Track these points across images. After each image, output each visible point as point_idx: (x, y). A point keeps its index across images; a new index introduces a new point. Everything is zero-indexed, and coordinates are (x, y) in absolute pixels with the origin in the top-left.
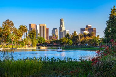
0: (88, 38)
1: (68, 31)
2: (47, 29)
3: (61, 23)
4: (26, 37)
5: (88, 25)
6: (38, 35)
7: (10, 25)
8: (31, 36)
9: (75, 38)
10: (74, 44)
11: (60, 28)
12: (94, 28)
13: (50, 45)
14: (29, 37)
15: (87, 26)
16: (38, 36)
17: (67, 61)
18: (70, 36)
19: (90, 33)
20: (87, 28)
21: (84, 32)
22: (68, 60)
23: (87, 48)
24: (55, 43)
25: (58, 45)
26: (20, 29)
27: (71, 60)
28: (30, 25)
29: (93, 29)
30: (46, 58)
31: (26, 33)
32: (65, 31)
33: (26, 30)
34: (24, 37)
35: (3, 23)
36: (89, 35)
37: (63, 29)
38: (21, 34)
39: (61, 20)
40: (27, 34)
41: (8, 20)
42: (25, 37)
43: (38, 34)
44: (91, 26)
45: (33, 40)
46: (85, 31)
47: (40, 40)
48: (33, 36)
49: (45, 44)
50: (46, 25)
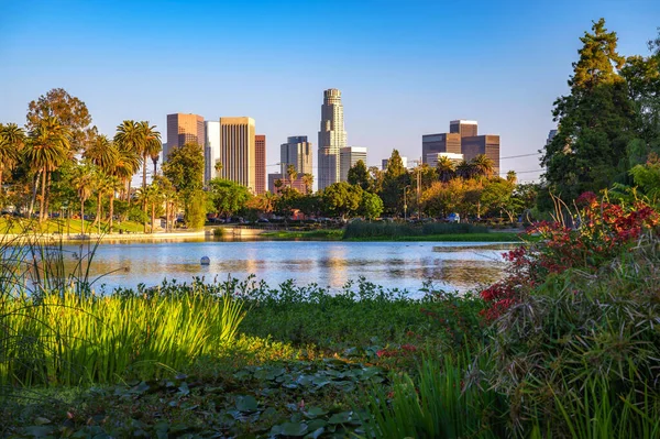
0: (458, 185)
1: (364, 150)
2: (260, 142)
3: (328, 112)
4: (155, 178)
5: (462, 122)
6: (213, 170)
7: (67, 118)
8: (181, 176)
9: (395, 184)
10: (391, 214)
11: (324, 138)
12: (491, 138)
13: (272, 221)
14: (167, 180)
15: (455, 127)
16: (214, 174)
17: (357, 299)
18: (371, 174)
19: (469, 163)
20: (458, 136)
21: (442, 155)
22: (362, 293)
23: (453, 236)
24: (297, 211)
25: (312, 218)
26: (119, 138)
27: (377, 291)
28: (173, 120)
29: (487, 142)
30: (257, 286)
31: (155, 161)
32: (346, 153)
33: (152, 146)
34: (144, 177)
35: (32, 105)
36: (466, 171)
37: (338, 140)
38: (129, 167)
39: (327, 94)
40: (159, 166)
41: (56, 94)
42: (149, 181)
43: (213, 164)
44: (475, 127)
45: (187, 196)
46: (444, 151)
47: (224, 194)
48: (187, 177)
49: (247, 216)
50: (251, 122)
